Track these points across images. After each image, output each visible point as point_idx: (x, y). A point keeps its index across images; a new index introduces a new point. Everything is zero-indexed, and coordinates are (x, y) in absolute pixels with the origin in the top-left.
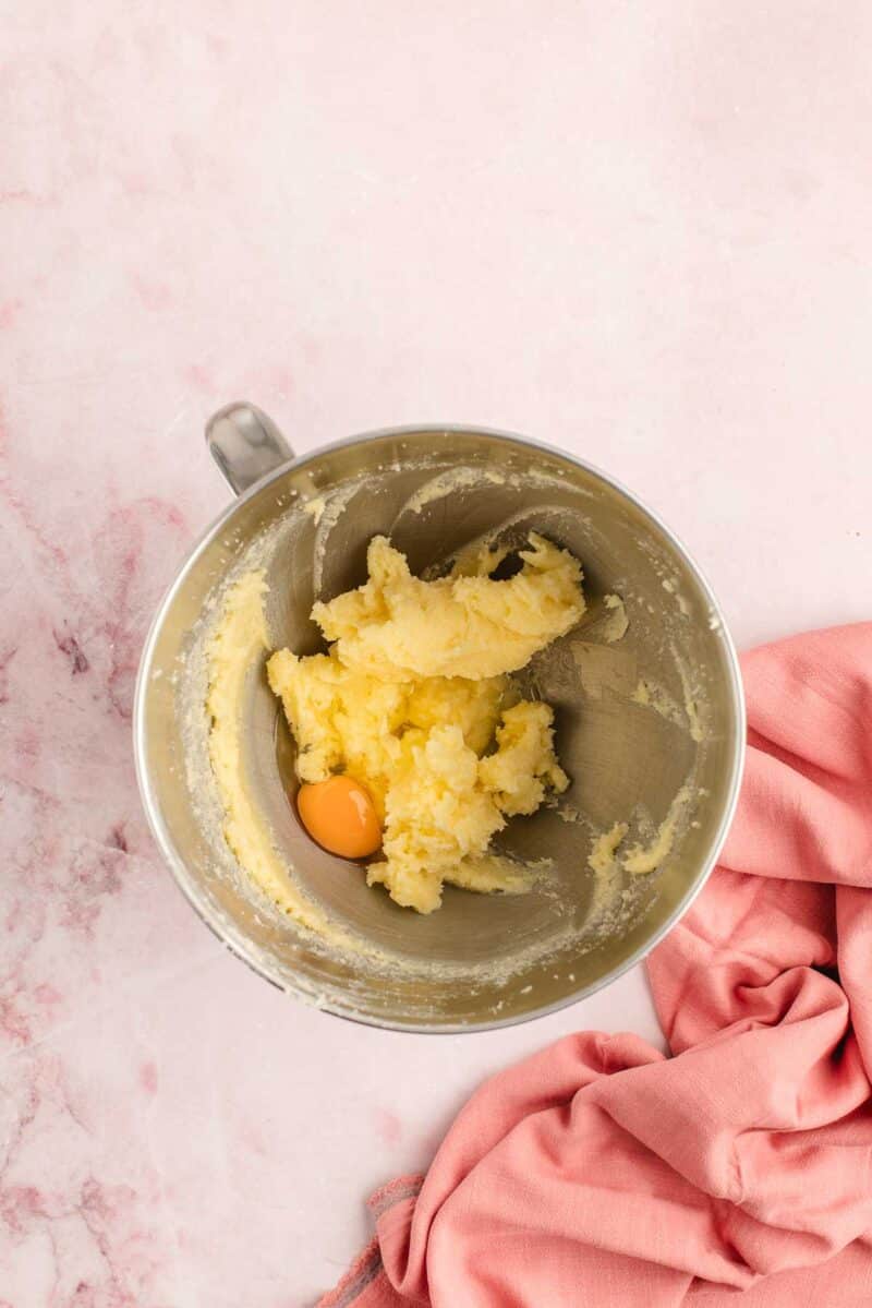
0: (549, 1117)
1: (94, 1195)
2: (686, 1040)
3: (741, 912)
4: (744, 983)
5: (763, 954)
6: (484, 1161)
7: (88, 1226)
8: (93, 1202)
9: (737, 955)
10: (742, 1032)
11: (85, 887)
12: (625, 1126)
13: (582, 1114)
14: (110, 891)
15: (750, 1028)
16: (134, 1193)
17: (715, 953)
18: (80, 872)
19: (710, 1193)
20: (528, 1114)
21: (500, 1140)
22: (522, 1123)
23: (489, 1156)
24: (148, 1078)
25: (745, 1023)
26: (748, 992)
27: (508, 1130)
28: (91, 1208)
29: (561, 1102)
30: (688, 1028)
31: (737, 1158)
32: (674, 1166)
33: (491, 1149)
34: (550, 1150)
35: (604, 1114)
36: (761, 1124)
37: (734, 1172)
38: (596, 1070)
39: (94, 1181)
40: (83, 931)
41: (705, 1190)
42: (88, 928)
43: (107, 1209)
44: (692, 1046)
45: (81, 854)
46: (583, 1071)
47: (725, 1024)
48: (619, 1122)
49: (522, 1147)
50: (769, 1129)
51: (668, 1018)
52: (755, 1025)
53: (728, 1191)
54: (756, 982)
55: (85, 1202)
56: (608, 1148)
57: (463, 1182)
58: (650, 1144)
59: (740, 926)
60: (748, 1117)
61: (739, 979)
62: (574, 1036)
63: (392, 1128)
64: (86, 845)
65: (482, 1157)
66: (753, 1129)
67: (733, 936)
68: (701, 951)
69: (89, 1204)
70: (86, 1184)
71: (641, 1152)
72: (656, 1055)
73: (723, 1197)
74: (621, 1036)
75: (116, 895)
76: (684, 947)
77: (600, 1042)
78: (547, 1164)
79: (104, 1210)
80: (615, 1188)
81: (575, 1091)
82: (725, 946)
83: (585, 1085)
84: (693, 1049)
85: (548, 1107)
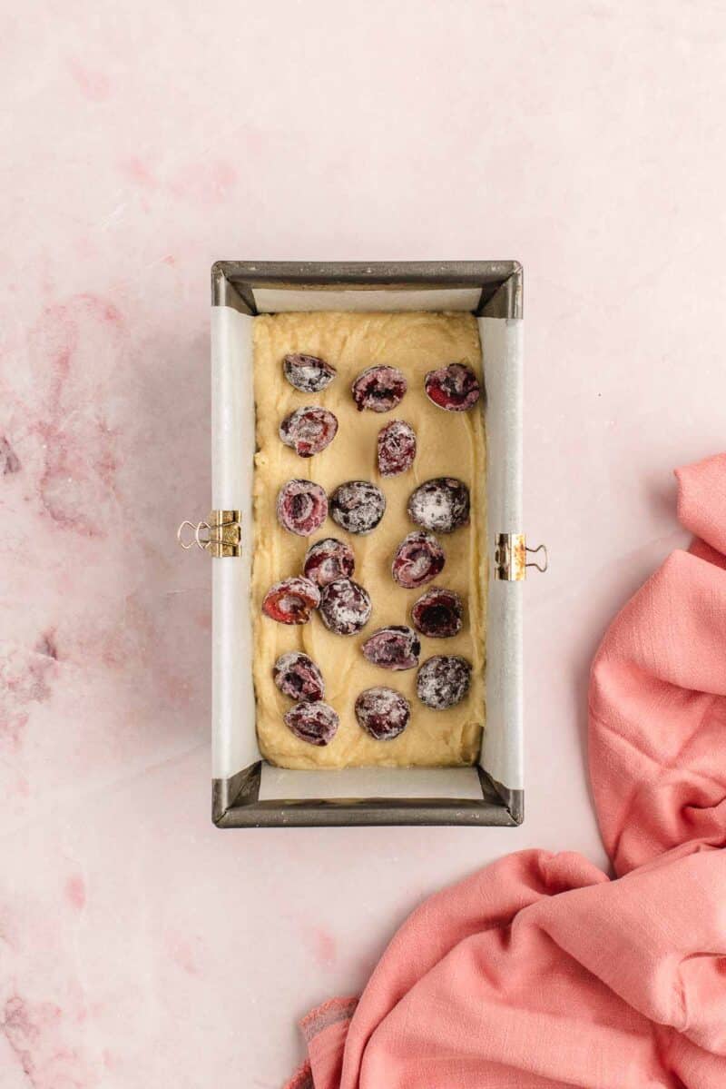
0: (488, 939)
1: (17, 1012)
2: (631, 862)
3: (689, 731)
4: (691, 804)
5: (712, 774)
6: (419, 983)
7: (12, 1044)
8: (17, 1020)
9: (686, 774)
10: (689, 854)
11: (13, 694)
12: (566, 949)
13: (523, 935)
14: (39, 699)
15: (697, 850)
16: (58, 1011)
17: (662, 773)
18: (8, 679)
19: (655, 1020)
20: (467, 936)
21: (438, 961)
22: (462, 944)
23: (426, 979)
24: (75, 892)
25: (692, 844)
26: (696, 812)
27: (445, 952)
28: (13, 1026)
29: (501, 924)
30: (633, 849)
31: (682, 983)
32: (617, 991)
33: (428, 971)
34: (488, 972)
35: (545, 936)
36: (708, 949)
37: (678, 997)
38: (537, 890)
39: (17, 998)
40: (11, 739)
41: (649, 1016)
42: (16, 738)
43: (32, 1026)
44: (637, 867)
45: (10, 661)
46: (525, 892)
47: (671, 845)
48: (561, 945)
49: (460, 969)
50: (715, 955)
51: (612, 839)
52: (703, 846)
53: (673, 1017)
54: (703, 802)
55: (9, 1019)
56: (547, 972)
57: (398, 1006)
58: (592, 968)
59: (688, 744)
60: (694, 941)
61: (686, 799)
62: (515, 854)
63: (327, 947)
64: (15, 652)
65: (420, 979)
66: (699, 954)
67: (680, 754)
68: (647, 768)
69: (13, 1022)
70: (10, 1001)
71: (584, 977)
72: (601, 876)
73: (667, 1023)
74: (565, 854)
75: (45, 702)
76: (630, 765)
77: (543, 860)
78: (486, 987)
79: (27, 1027)
80: (556, 1014)
81: (515, 913)
82: (672, 765)
83: (526, 906)
84: (637, 870)
85: (487, 929)
